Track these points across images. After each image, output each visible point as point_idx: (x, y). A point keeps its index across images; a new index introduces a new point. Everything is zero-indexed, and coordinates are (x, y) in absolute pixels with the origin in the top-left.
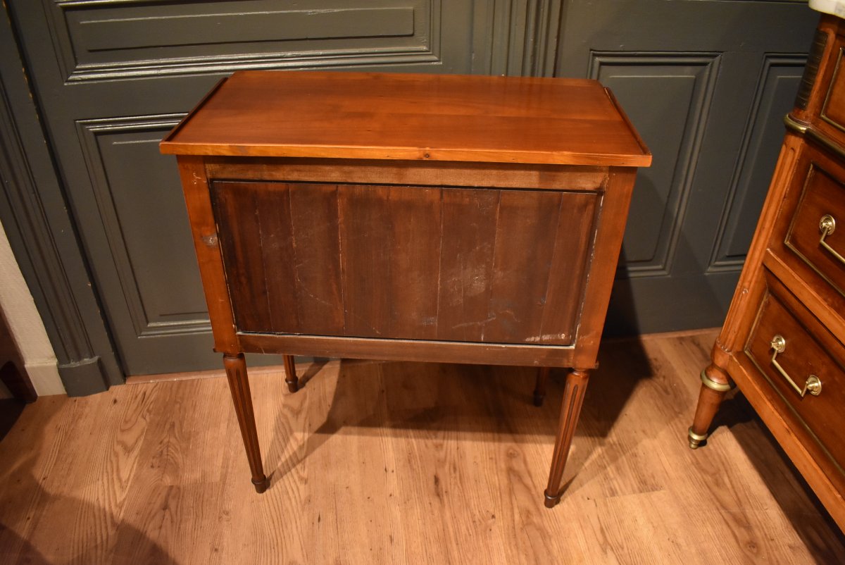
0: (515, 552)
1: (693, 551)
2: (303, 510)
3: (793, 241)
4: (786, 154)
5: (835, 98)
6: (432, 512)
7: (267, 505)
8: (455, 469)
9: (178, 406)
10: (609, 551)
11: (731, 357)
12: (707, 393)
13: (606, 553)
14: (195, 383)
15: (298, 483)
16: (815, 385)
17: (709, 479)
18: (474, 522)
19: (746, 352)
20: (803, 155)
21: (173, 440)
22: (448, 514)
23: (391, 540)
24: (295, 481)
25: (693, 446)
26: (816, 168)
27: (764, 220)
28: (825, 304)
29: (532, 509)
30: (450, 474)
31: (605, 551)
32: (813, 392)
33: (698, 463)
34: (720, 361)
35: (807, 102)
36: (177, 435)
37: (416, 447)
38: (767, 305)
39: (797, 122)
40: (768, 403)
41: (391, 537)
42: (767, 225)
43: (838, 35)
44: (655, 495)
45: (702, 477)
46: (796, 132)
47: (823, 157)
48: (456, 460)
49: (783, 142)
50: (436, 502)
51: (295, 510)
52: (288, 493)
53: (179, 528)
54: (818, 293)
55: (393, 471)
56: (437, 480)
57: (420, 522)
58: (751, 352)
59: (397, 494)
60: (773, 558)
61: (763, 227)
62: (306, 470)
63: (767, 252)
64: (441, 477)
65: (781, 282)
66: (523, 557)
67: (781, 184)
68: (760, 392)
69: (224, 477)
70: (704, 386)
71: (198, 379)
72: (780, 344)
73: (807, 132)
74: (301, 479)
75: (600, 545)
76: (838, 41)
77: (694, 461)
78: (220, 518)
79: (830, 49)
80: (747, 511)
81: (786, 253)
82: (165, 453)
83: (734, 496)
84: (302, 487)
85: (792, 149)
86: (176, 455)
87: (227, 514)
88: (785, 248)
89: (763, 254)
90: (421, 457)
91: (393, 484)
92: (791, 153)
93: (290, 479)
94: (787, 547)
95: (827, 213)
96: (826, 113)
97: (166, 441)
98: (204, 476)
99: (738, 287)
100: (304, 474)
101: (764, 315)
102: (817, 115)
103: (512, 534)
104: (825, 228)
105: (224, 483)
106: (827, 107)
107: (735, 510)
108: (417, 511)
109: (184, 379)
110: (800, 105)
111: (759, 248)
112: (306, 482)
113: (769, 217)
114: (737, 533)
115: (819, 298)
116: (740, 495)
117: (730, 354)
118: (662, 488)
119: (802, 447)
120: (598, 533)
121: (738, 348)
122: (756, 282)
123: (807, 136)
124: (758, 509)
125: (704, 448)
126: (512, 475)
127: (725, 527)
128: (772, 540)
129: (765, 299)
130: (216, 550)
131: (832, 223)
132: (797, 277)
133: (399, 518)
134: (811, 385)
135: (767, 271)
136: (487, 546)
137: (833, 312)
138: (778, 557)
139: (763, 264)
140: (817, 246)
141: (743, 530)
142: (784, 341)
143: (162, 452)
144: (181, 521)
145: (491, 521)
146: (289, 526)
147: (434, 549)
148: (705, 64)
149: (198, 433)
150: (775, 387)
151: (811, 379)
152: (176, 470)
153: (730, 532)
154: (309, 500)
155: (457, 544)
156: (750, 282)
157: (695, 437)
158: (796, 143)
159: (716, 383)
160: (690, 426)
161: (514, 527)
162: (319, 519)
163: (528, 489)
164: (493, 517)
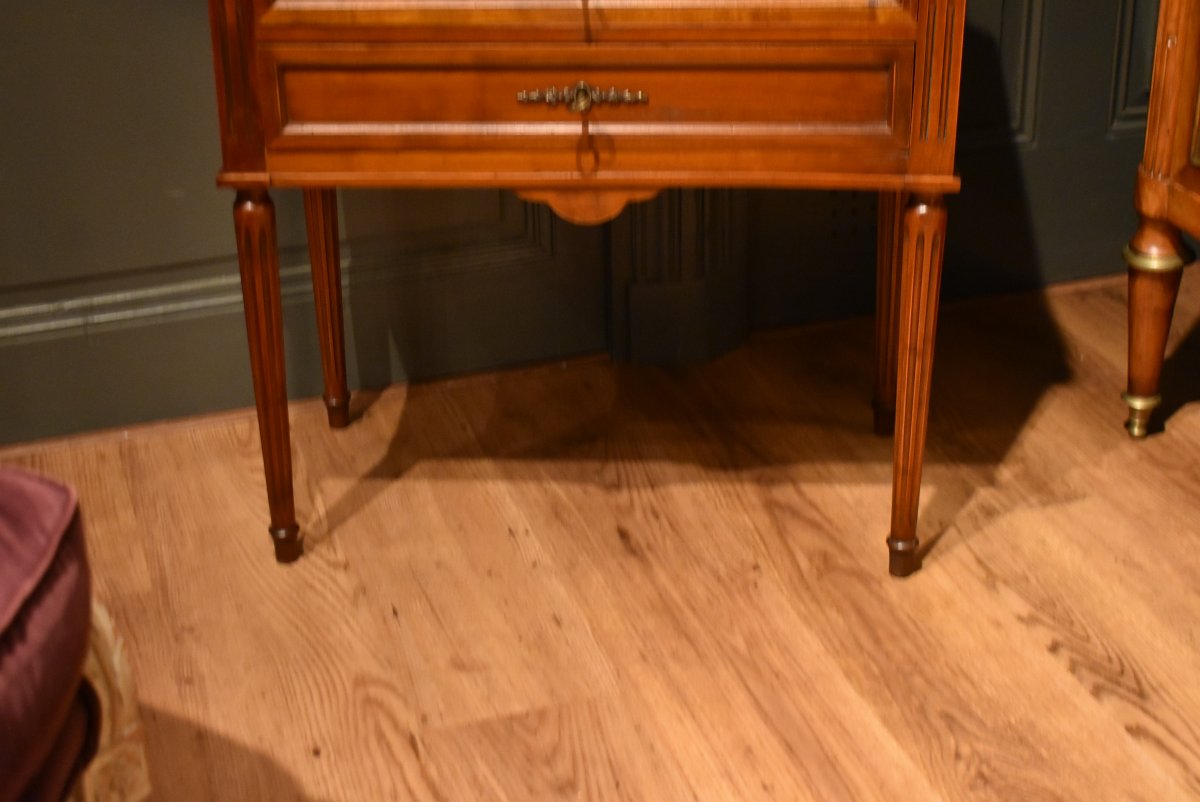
0: (813, 607)
1: (1168, 569)
2: (355, 605)
6: (630, 577)
7: (272, 608)
8: (656, 516)
10: (1001, 586)
11: (1170, 185)
12: (1143, 287)
13: (995, 589)
15: (333, 573)
17: (1179, 475)
18: (719, 579)
19: (1194, 162)
22: (662, 577)
23: (558, 622)
24: (321, 570)
25: (1137, 432)
29: (831, 549)
30: (648, 521)
31: (993, 587)
33: (1152, 457)
34: (1152, 203)
37: (563, 496)
41: (555, 618)
44: (1075, 509)
45: (1164, 474)
48: (655, 504)
50: (632, 564)
51: (339, 607)
52: (311, 587)
55: (527, 531)
56: (623, 534)
57: (609, 592)
59: (546, 559)
62: (340, 550)
64: (629, 525)
66: (834, 615)
69: (161, 584)
70: (1134, 273)
74: (335, 565)
75: (983, 581)
77: (1145, 457)
78: (176, 638)
84: (341, 576)
90: (580, 509)
91: (534, 547)
93: (310, 566)
98: (113, 585)
100: (341, 556)
103: (800, 585)
105: (164, 591)
108: (597, 578)
112: (346, 567)
117: (1167, 181)
118: (1084, 496)
120: (974, 566)
121: (1178, 163)
122: (1187, 16)
126: (777, 512)
130: (189, 681)
133: (563, 592)
136: (756, 607)
145: (752, 575)
146: (334, 627)
147: (650, 623)
154: (363, 590)
155: (694, 610)
156: (1178, 19)
157: (1139, 404)
159: (1155, 257)
160: (1124, 386)
161: (802, 576)
162: (395, 613)
163: (814, 525)
164: (756, 567)
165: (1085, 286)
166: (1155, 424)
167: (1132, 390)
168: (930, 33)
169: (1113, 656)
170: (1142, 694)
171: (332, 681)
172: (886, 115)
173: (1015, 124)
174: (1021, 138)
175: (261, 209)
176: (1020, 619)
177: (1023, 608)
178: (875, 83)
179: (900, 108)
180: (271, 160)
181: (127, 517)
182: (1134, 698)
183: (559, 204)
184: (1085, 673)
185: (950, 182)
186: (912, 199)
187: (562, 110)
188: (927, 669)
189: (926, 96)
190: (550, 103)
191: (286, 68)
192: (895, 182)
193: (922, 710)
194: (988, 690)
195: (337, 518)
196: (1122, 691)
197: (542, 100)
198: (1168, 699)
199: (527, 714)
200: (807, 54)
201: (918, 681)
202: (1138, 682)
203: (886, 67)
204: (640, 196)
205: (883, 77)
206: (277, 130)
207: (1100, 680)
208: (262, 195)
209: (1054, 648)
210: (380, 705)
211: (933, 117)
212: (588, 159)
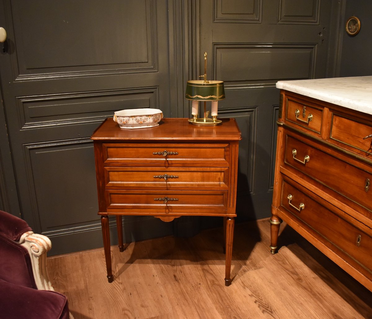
0: (210, 293)
1: (278, 284)
2: (123, 292)
3: (287, 161)
4: (279, 133)
5: (288, 113)
6: (176, 286)
7: (107, 293)
8: (181, 272)
9: (57, 267)
10: (246, 288)
11: (277, 209)
12: (273, 227)
13: (245, 289)
14: (62, 258)
15: (119, 285)
16: (302, 205)
17: (280, 262)
18: (193, 286)
19: (282, 205)
20: (284, 132)
21: (59, 278)
22: (182, 286)
24: (117, 284)
25: (273, 253)
26: (288, 136)
27: (277, 157)
28: (299, 177)
29: (214, 279)
30: (180, 273)
31: (245, 288)
32: (302, 209)
33: (276, 258)
34: (274, 212)
35: (281, 116)
36: (60, 276)
37: (164, 267)
38: (284, 186)
39: (280, 122)
40: (291, 220)
41: (161, 295)
42: (279, 158)
43: (286, 95)
44: (261, 270)
45: (278, 262)
46: (280, 126)
47: (289, 132)
48: (181, 269)
49: (278, 130)
50: (176, 283)
51: (120, 293)
52: (115, 288)
53: (73, 305)
54: (296, 175)
55: (157, 276)
56: (175, 276)
57: (172, 289)
58: (283, 205)
59: (160, 282)
60: (307, 281)
61: (277, 159)
62: (120, 280)
63: (280, 167)
64: (176, 274)
65: (286, 175)
66: (214, 294)
67: (279, 143)
68: (288, 217)
69: (86, 287)
70: (271, 224)
71: (63, 257)
72: (290, 197)
73: (283, 125)
74: (119, 283)
75: (243, 287)
76: (286, 97)
77: (274, 258)
78: (89, 299)
79: (284, 99)
80: (296, 270)
81: (286, 165)
82: (57, 282)
83: (290, 266)
84: (120, 285)
85: (280, 131)
86: (63, 282)
87: (92, 298)
88: (285, 164)
89: (279, 169)
90: (167, 270)
91: (158, 279)
92: (280, 133)
93: (115, 283)
94: (312, 278)
95: (294, 149)
96: (287, 118)
97: (56, 278)
98: (77, 287)
99: (274, 183)
100: (121, 281)
101: (284, 189)
102: (285, 119)
103: (208, 288)
104: (294, 153)
105: (87, 289)
106: (287, 117)
107: (291, 270)
108: (170, 286)
109: (57, 257)
110: (280, 117)
111: (278, 167)
112: (122, 284)
113: (279, 155)
114: (293, 276)
115: (297, 176)
116: (293, 266)
117: (277, 208)
118: (263, 267)
119: (303, 229)
120: (241, 283)
121: (279, 205)
122: (279, 179)
123: (284, 126)
124: (300, 269)
125: (277, 254)
126: (204, 271)
127: (288, 275)
128: (307, 277)
129: (283, 184)
130: (91, 309)
131: (295, 151)
132: (290, 172)
133: (163, 289)
134: (301, 206)
135: (282, 174)
136: (199, 293)
137: (301, 179)
138: (309, 281)
139: (280, 172)
140: (293, 160)
141: (295, 275)
142: (291, 196)
143: (56, 282)
144: (72, 302)
145: (199, 286)
146: (119, 297)
147: (179, 296)
148: (252, 111)
149: (69, 275)
150: (292, 213)
151: (301, 204)
152: (64, 287)
153: (290, 276)
154: (125, 289)
155: (188, 294)
157: (273, 248)
158: (281, 129)
159: (275, 222)
160: (270, 245)
161: (209, 286)
162: (131, 294)
163: (212, 274)
164: (200, 284)
165: (264, 219)
166: (276, 251)
167: (272, 246)
168: (231, 188)
169: (267, 304)
170: (272, 312)
171: (118, 309)
172: (223, 203)
173: (250, 191)
174: (252, 193)
175: (106, 218)
176: (249, 295)
177: (250, 293)
178: (221, 197)
179: (225, 202)
180: (108, 210)
181: (80, 271)
182: (270, 313)
183: (161, 218)
184: (261, 307)
185: (235, 215)
186: (228, 218)
187: (162, 202)
188: (231, 306)
189: (230, 200)
190: (160, 200)
191: (111, 194)
192: (225, 215)
193: (230, 316)
194: (243, 311)
195: (120, 272)
196: (268, 311)
197: (158, 200)
198: (276, 313)
199: (155, 317)
200: (208, 192)
201: (230, 309)
202: (271, 309)
203: (223, 195)
204: (177, 217)
205: (222, 196)
206: (109, 205)
207: (264, 309)
208: (107, 216)
209: (255, 302)
210: (127, 315)
211: (231, 203)
212: (167, 210)
